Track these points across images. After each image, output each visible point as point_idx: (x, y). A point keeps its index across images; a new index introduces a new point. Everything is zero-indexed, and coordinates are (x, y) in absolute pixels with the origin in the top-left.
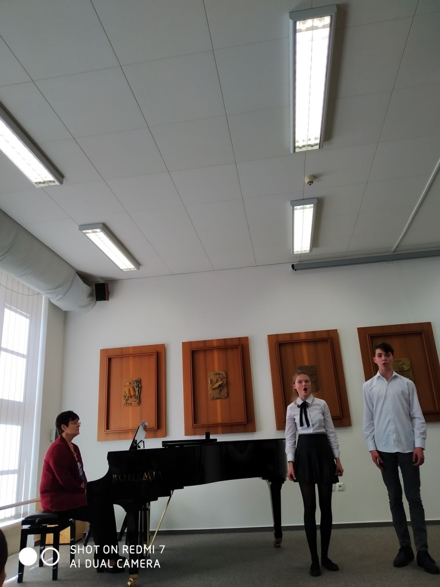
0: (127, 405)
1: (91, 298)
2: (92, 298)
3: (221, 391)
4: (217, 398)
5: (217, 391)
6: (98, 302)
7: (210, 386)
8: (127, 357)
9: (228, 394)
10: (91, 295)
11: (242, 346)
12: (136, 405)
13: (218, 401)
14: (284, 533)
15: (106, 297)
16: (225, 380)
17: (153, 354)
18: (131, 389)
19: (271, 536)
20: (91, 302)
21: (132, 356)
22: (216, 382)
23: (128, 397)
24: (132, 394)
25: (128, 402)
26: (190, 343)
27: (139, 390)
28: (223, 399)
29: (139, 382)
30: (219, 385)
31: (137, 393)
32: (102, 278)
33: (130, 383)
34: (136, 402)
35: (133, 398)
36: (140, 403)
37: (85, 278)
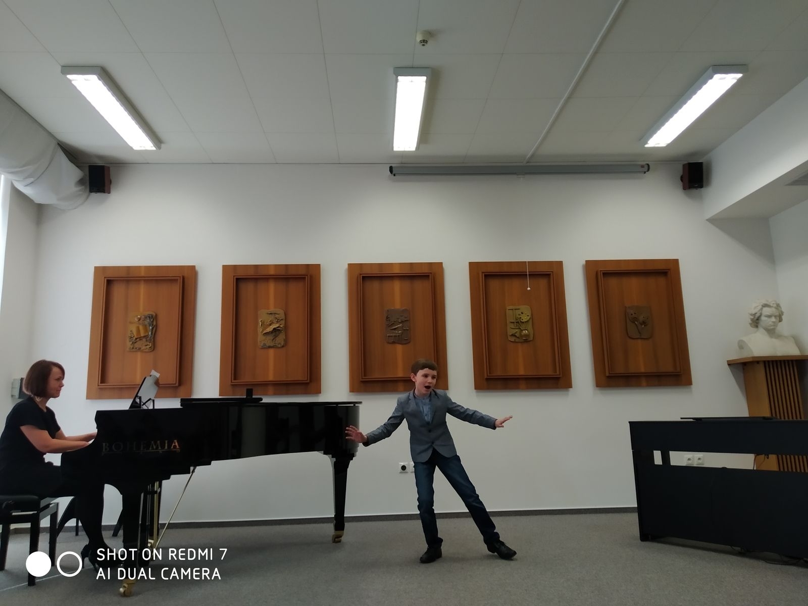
0: (134, 350)
1: (80, 188)
2: (83, 187)
3: (276, 337)
4: (270, 347)
5: (271, 337)
6: (93, 194)
7: (260, 330)
8: (137, 280)
9: (286, 341)
10: (81, 182)
11: (311, 277)
12: (147, 350)
13: (271, 352)
14: (346, 525)
15: (106, 188)
16: (283, 322)
17: (177, 279)
18: (141, 328)
19: (330, 528)
20: (81, 193)
21: (145, 280)
22: (270, 325)
23: (136, 339)
24: (142, 335)
25: (137, 345)
26: (235, 267)
27: (152, 329)
28: (279, 348)
29: (153, 319)
30: (274, 329)
31: (150, 333)
32: (100, 157)
33: (139, 319)
34: (148, 347)
35: (144, 340)
36: (154, 348)
37: (73, 154)
